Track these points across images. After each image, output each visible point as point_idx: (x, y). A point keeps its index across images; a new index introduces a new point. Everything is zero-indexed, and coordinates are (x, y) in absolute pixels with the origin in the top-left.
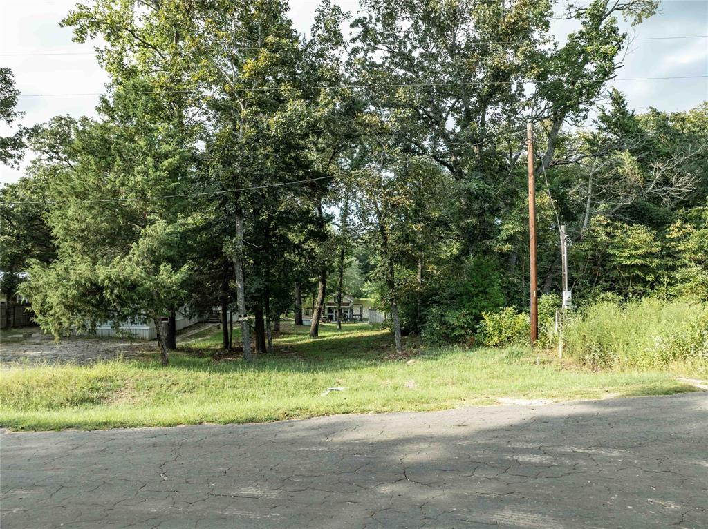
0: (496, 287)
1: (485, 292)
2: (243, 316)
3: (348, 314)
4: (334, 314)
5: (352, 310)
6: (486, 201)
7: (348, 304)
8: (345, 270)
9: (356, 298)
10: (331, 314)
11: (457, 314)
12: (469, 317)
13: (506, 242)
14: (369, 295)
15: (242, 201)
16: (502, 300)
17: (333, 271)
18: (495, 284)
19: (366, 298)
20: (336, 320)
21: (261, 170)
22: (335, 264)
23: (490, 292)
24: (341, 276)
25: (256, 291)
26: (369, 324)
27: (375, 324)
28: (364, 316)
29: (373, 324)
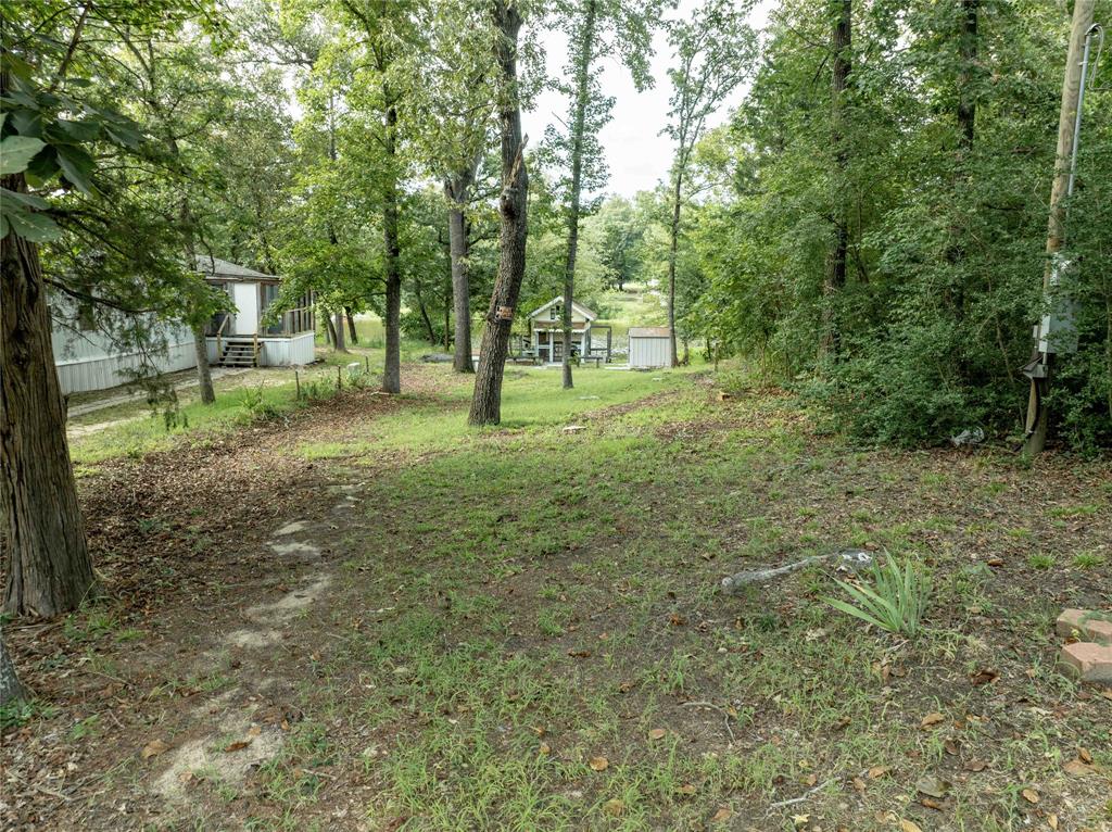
4: (551, 347)
5: (589, 339)
20: (556, 360)
26: (632, 370)
27: (649, 370)
28: (614, 350)
29: (641, 370)
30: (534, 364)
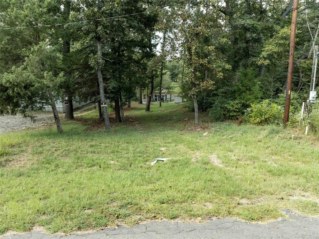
0: (257, 87)
1: (250, 90)
2: (104, 104)
3: (164, 98)
4: (158, 98)
5: (166, 96)
6: (254, 32)
7: (164, 93)
8: (163, 76)
9: (168, 90)
10: (156, 98)
11: (232, 103)
12: (239, 105)
13: (265, 59)
14: (174, 88)
15: (99, 30)
16: (260, 95)
17: (157, 77)
18: (257, 85)
19: (172, 89)
20: (158, 101)
21: (112, 10)
22: (158, 73)
23: (253, 89)
24: (162, 79)
25: (113, 89)
26: (175, 103)
27: (178, 103)
28: (172, 99)
29: (177, 103)
30: (154, 102)
